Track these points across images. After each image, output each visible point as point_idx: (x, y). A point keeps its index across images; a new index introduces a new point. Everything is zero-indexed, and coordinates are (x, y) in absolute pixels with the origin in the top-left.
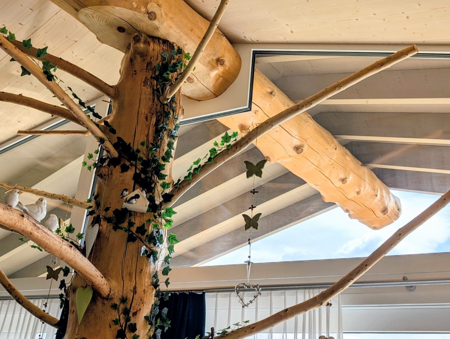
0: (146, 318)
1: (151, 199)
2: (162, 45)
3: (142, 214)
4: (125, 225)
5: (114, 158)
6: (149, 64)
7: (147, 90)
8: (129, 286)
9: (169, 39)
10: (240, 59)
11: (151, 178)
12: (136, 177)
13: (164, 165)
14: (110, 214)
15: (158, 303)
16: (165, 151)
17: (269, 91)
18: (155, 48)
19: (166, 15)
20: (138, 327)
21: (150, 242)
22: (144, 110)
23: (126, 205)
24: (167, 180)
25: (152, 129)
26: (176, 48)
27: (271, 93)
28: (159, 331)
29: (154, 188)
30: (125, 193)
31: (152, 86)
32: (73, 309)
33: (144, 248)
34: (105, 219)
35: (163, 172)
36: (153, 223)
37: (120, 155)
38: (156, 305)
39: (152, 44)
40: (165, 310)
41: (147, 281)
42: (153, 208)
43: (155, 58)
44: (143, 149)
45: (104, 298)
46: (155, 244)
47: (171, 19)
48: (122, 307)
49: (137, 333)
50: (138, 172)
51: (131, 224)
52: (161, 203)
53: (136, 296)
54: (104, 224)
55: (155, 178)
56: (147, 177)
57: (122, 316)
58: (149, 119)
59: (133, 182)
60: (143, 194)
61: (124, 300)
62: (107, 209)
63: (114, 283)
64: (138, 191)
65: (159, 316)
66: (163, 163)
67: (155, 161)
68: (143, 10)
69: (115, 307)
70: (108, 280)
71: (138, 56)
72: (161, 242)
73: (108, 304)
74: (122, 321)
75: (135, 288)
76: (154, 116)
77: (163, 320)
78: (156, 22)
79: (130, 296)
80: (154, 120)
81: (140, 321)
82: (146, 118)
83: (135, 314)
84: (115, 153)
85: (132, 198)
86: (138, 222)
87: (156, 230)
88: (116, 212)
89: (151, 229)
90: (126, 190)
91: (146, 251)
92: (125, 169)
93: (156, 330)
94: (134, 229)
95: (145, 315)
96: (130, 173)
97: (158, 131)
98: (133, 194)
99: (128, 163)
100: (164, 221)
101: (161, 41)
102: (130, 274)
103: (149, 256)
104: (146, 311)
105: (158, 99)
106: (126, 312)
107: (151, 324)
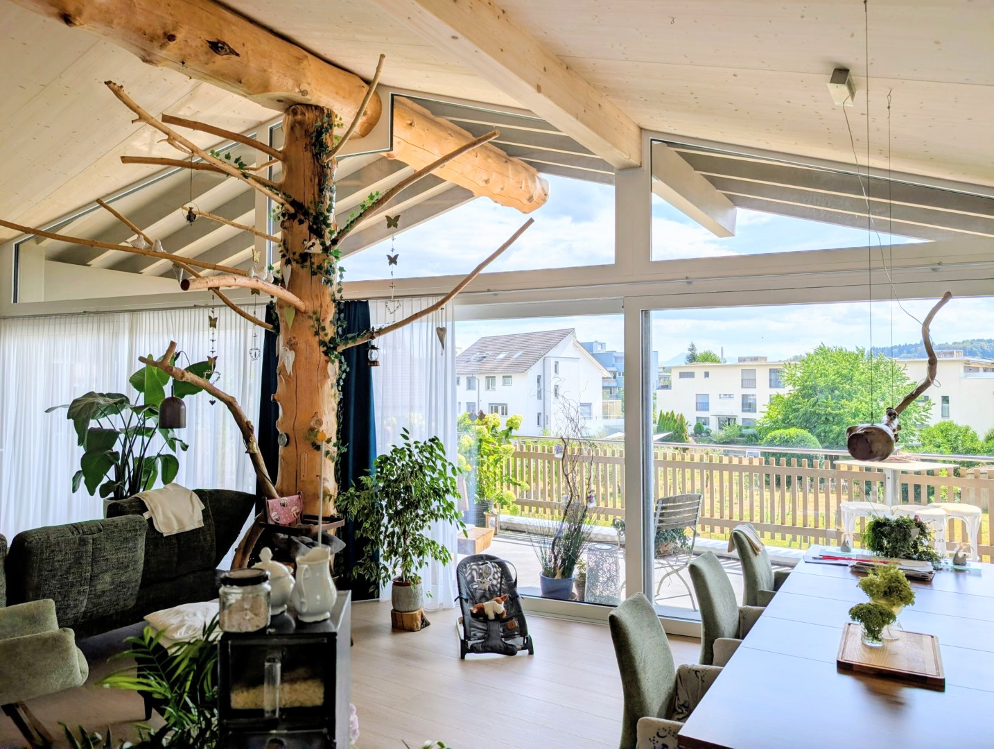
0: (331, 322)
1: (323, 244)
2: (314, 112)
3: (318, 254)
4: (308, 263)
5: (292, 214)
6: (306, 131)
7: (308, 155)
8: (317, 304)
9: (319, 105)
10: (381, 102)
11: (321, 228)
12: (310, 228)
13: (329, 216)
14: (297, 257)
15: (337, 311)
16: (328, 204)
17: (409, 122)
18: (310, 116)
19: (315, 89)
20: (326, 328)
21: (326, 274)
22: (308, 173)
23: (306, 251)
24: (332, 228)
25: (316, 188)
26: (326, 111)
27: (411, 124)
28: (340, 328)
29: (324, 235)
30: (305, 243)
31: (311, 151)
32: (283, 319)
33: (323, 278)
34: (294, 260)
35: (328, 222)
36: (327, 261)
37: (295, 210)
38: (335, 313)
39: (307, 114)
40: (342, 315)
41: (328, 299)
42: (326, 249)
43: (311, 126)
44: (312, 206)
45: (302, 313)
46: (330, 275)
47: (320, 90)
48: (314, 316)
49: (326, 331)
50: (311, 224)
51: (312, 263)
52: (330, 245)
53: (323, 309)
54: (294, 264)
55: (324, 227)
56: (318, 227)
57: (315, 322)
58: (313, 180)
59: (308, 232)
60: (318, 242)
61: (315, 313)
62: (294, 254)
63: (307, 303)
64: (313, 241)
65: (339, 319)
66: (328, 214)
67: (322, 214)
68: (297, 90)
69: (310, 317)
70: (303, 301)
71: (297, 125)
72: (334, 273)
73: (306, 316)
74: (316, 325)
75: (321, 304)
76: (316, 177)
77: (342, 322)
78: (308, 97)
79: (319, 310)
80: (317, 180)
81: (327, 324)
82: (311, 180)
83: (323, 320)
84: (292, 210)
85: (311, 246)
86: (316, 261)
87: (329, 265)
88: (301, 255)
89: (326, 265)
90: (305, 240)
91: (325, 281)
92: (301, 222)
93: (338, 328)
94: (315, 266)
95: (330, 320)
96: (305, 226)
97: (321, 190)
98: (310, 243)
99: (302, 217)
100: (334, 258)
101: (313, 108)
102: (317, 296)
103: (327, 283)
104: (330, 317)
105: (318, 162)
106: (318, 320)
107: (334, 325)
